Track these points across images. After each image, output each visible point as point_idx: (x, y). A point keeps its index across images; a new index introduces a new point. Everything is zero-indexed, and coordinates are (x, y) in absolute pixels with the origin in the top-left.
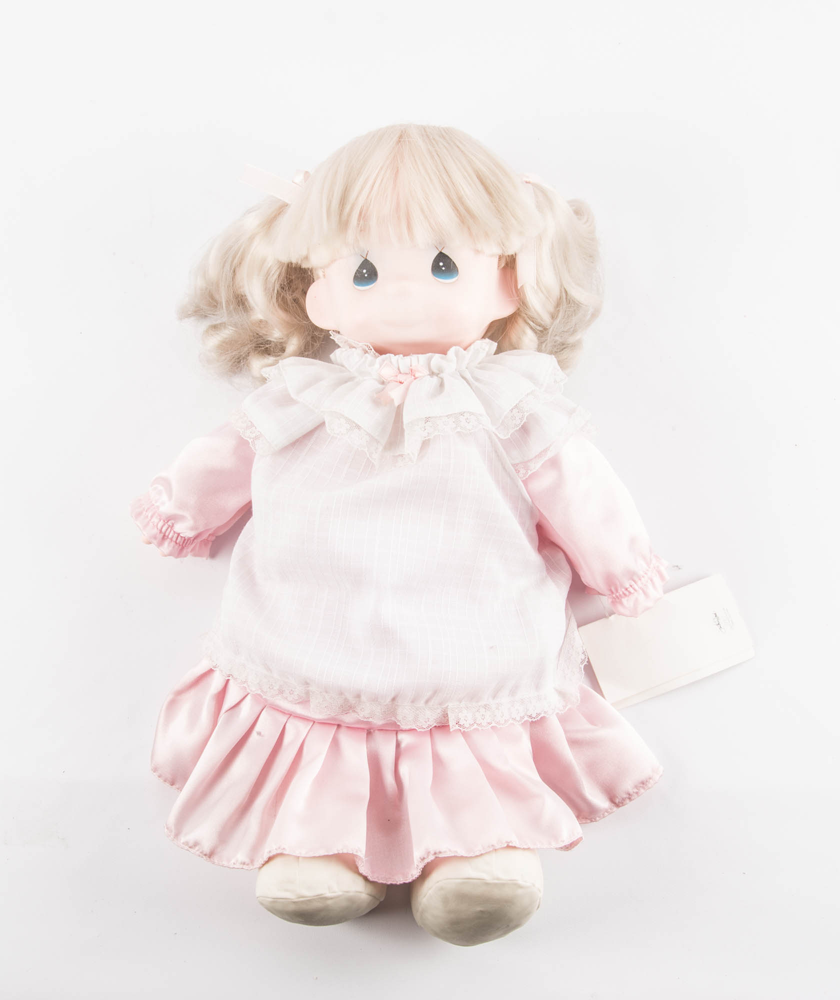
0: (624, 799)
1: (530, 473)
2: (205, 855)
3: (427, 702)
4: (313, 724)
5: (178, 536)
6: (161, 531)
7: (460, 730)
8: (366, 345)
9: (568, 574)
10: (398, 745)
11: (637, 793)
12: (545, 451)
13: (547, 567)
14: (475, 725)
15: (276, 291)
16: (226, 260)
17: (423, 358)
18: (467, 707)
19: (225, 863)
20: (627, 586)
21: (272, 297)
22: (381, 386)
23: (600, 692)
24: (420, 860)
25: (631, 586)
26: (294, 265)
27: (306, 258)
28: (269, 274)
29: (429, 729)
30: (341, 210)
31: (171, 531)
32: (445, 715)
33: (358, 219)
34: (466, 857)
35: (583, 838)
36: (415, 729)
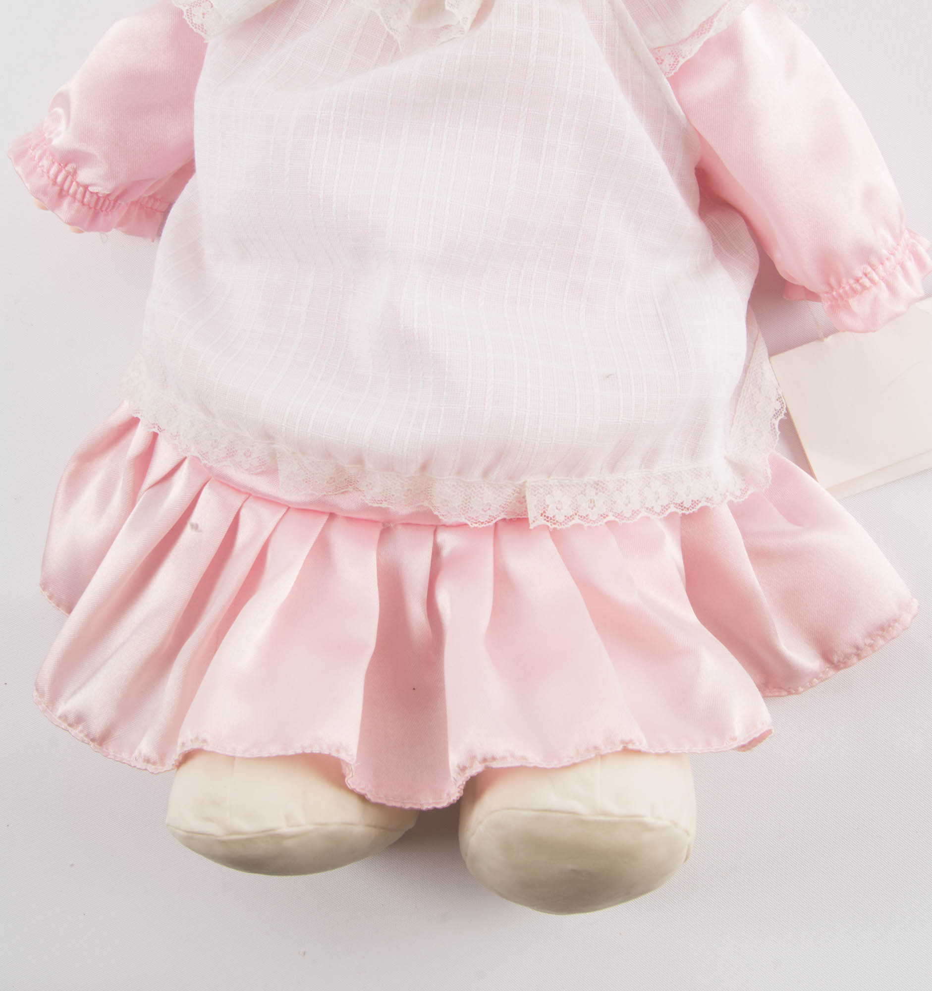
0: (847, 657)
2: (93, 740)
3: (486, 473)
4: (287, 511)
5: (85, 192)
6: (55, 182)
7: (548, 527)
9: (752, 258)
10: (436, 552)
11: (871, 646)
12: (709, 22)
13: (714, 244)
14: (577, 517)
18: (562, 485)
19: (125, 756)
20: (859, 274)
23: (806, 466)
24: (457, 769)
25: (866, 275)
29: (492, 524)
31: (72, 182)
32: (522, 500)
34: (544, 769)
35: (773, 731)
36: (466, 524)
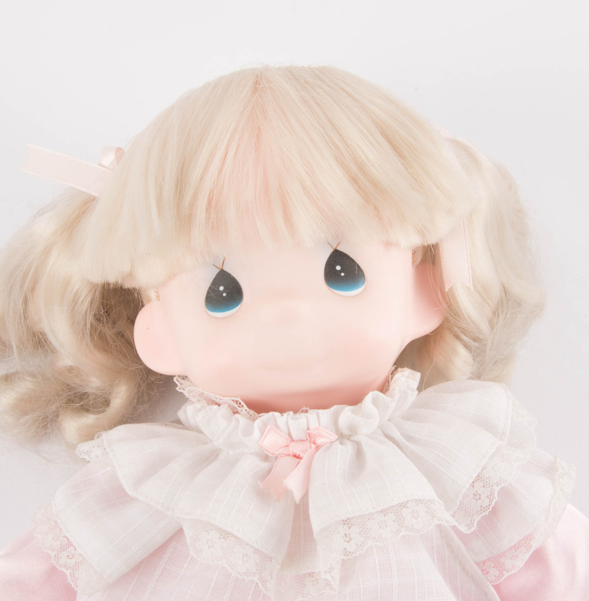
1: (506, 574)
8: (233, 401)
15: (88, 326)
16: (12, 285)
17: (325, 415)
21: (83, 334)
22: (264, 465)
26: (112, 286)
27: (131, 275)
28: (77, 302)
30: (179, 200)
33: (207, 209)
